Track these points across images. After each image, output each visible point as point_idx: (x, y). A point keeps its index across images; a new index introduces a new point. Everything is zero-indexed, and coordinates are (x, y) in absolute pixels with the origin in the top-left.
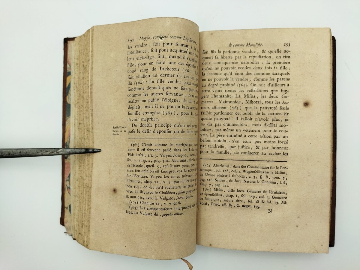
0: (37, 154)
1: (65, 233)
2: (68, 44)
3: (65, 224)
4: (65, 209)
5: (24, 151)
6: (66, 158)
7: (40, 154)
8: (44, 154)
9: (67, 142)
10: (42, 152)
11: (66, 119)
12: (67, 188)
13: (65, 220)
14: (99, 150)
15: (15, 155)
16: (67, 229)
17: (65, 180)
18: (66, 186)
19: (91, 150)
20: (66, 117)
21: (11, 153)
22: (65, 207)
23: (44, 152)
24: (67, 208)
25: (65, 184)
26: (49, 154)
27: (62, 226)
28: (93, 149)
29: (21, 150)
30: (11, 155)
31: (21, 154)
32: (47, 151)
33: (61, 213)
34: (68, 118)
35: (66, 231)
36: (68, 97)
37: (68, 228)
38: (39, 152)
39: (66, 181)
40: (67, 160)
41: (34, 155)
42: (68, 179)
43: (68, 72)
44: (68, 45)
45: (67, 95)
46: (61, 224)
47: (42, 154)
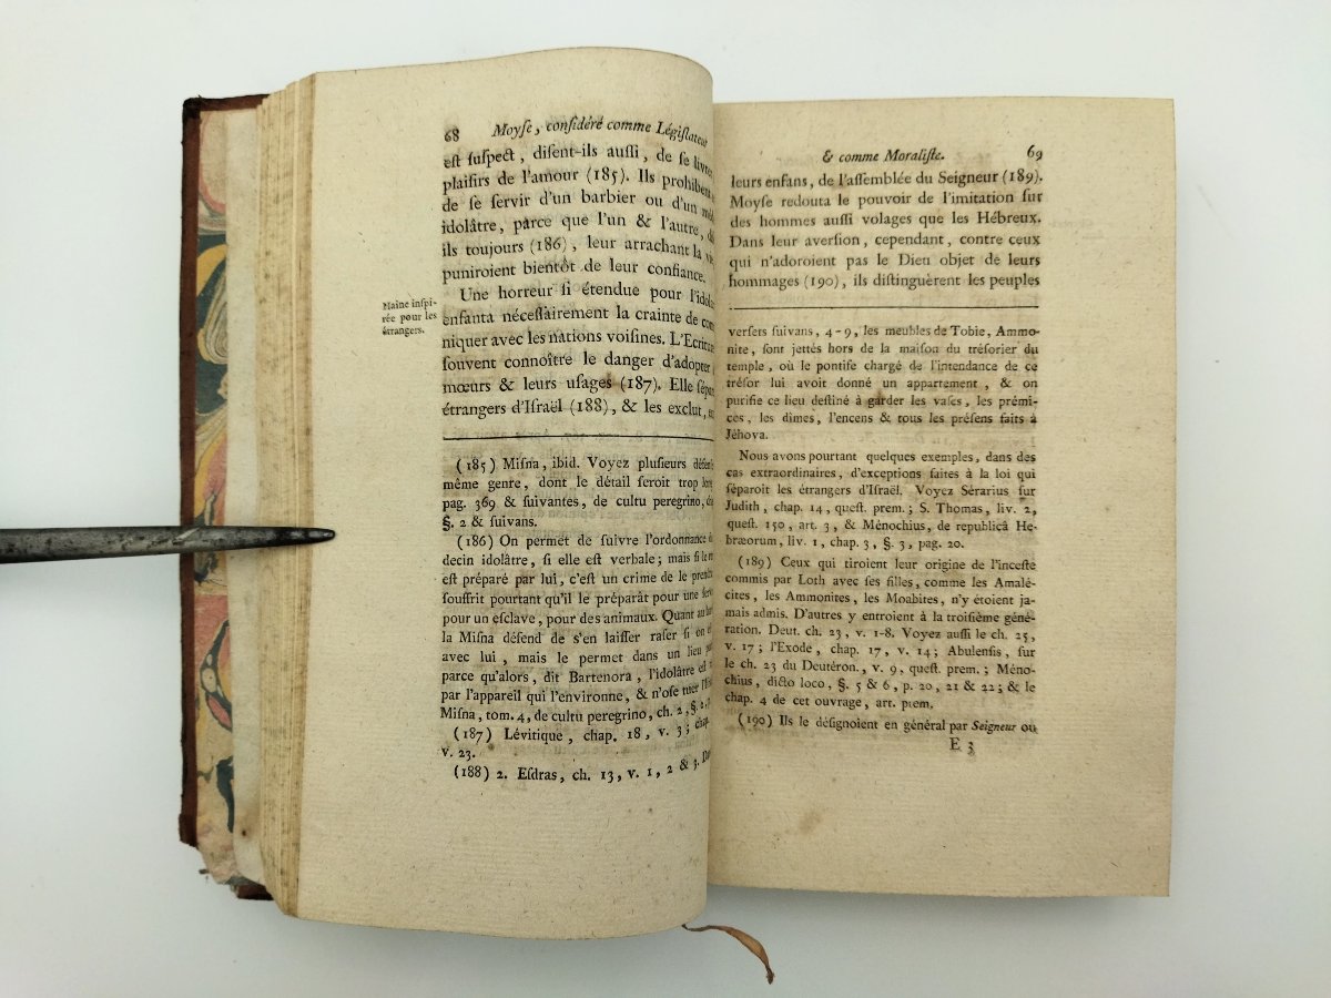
0: (106, 550)
1: (202, 872)
2: (200, 122)
3: (201, 839)
4: (201, 780)
5: (63, 537)
6: (200, 577)
7: (117, 547)
8: (131, 547)
9: (202, 514)
10: (123, 542)
11: (197, 422)
12: (207, 699)
13: (201, 821)
14: (326, 535)
15: (30, 551)
16: (210, 857)
17: (198, 663)
18: (204, 687)
19: (296, 535)
20: (197, 413)
21: (18, 545)
22: (202, 774)
23: (130, 542)
24: (208, 777)
25: (197, 680)
26: (149, 546)
27: (186, 847)
28: (306, 531)
29: (54, 535)
30: (16, 553)
31: (53, 548)
32: (142, 538)
33: (183, 796)
34: (204, 420)
35: (203, 867)
36: (205, 336)
37: (212, 854)
38: (114, 542)
39: (202, 669)
40: (204, 584)
41: (95, 551)
42: (209, 661)
43: (200, 233)
44: (201, 126)
45: (202, 327)
46: (182, 840)
47: (123, 547)
